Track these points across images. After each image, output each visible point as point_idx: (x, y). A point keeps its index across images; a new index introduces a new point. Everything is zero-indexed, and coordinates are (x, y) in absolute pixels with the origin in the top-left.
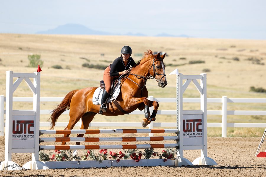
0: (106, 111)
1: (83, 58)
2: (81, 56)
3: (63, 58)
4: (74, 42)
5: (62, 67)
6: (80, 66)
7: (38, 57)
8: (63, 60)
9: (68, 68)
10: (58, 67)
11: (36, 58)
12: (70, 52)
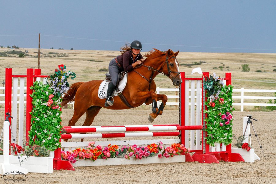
0: (112, 105)
1: (274, 66)
2: (273, 65)
3: (263, 66)
4: (272, 57)
5: (262, 71)
6: (272, 71)
7: (247, 66)
8: (262, 67)
9: (265, 72)
10: (259, 71)
11: (246, 66)
12: (268, 63)
